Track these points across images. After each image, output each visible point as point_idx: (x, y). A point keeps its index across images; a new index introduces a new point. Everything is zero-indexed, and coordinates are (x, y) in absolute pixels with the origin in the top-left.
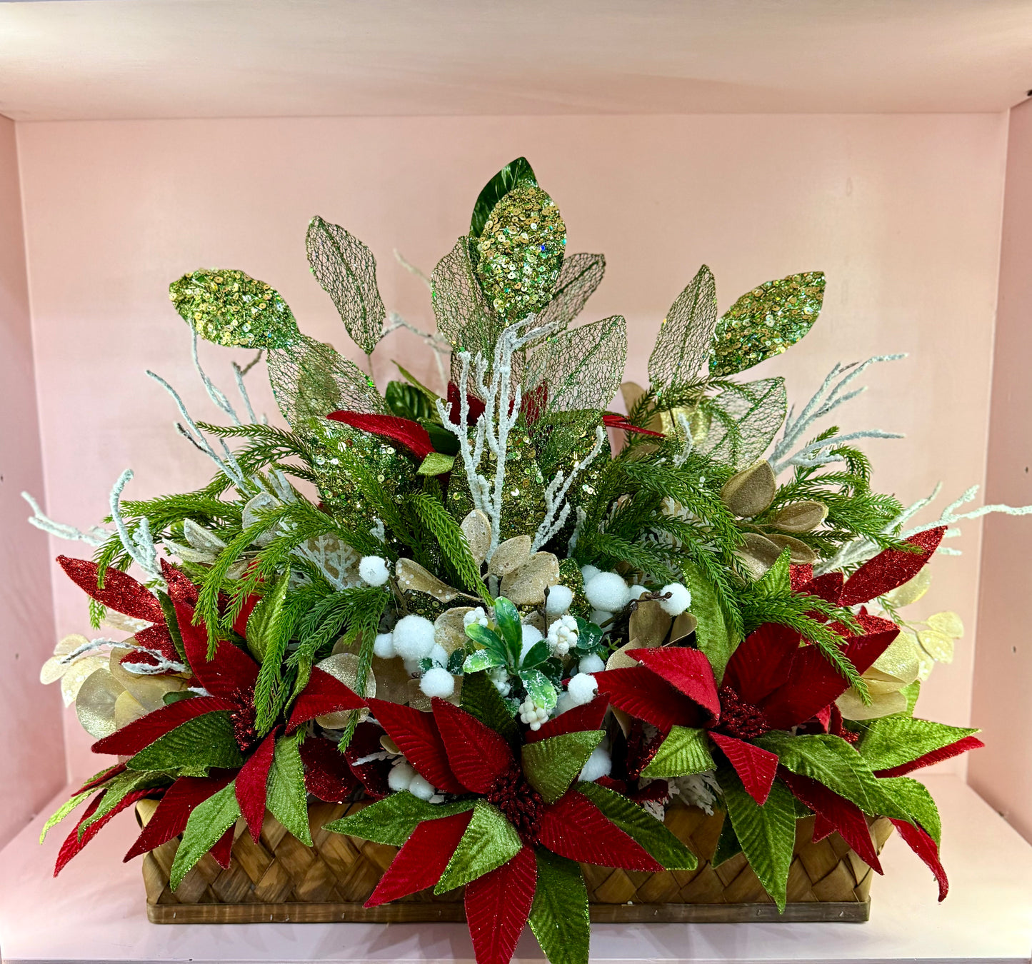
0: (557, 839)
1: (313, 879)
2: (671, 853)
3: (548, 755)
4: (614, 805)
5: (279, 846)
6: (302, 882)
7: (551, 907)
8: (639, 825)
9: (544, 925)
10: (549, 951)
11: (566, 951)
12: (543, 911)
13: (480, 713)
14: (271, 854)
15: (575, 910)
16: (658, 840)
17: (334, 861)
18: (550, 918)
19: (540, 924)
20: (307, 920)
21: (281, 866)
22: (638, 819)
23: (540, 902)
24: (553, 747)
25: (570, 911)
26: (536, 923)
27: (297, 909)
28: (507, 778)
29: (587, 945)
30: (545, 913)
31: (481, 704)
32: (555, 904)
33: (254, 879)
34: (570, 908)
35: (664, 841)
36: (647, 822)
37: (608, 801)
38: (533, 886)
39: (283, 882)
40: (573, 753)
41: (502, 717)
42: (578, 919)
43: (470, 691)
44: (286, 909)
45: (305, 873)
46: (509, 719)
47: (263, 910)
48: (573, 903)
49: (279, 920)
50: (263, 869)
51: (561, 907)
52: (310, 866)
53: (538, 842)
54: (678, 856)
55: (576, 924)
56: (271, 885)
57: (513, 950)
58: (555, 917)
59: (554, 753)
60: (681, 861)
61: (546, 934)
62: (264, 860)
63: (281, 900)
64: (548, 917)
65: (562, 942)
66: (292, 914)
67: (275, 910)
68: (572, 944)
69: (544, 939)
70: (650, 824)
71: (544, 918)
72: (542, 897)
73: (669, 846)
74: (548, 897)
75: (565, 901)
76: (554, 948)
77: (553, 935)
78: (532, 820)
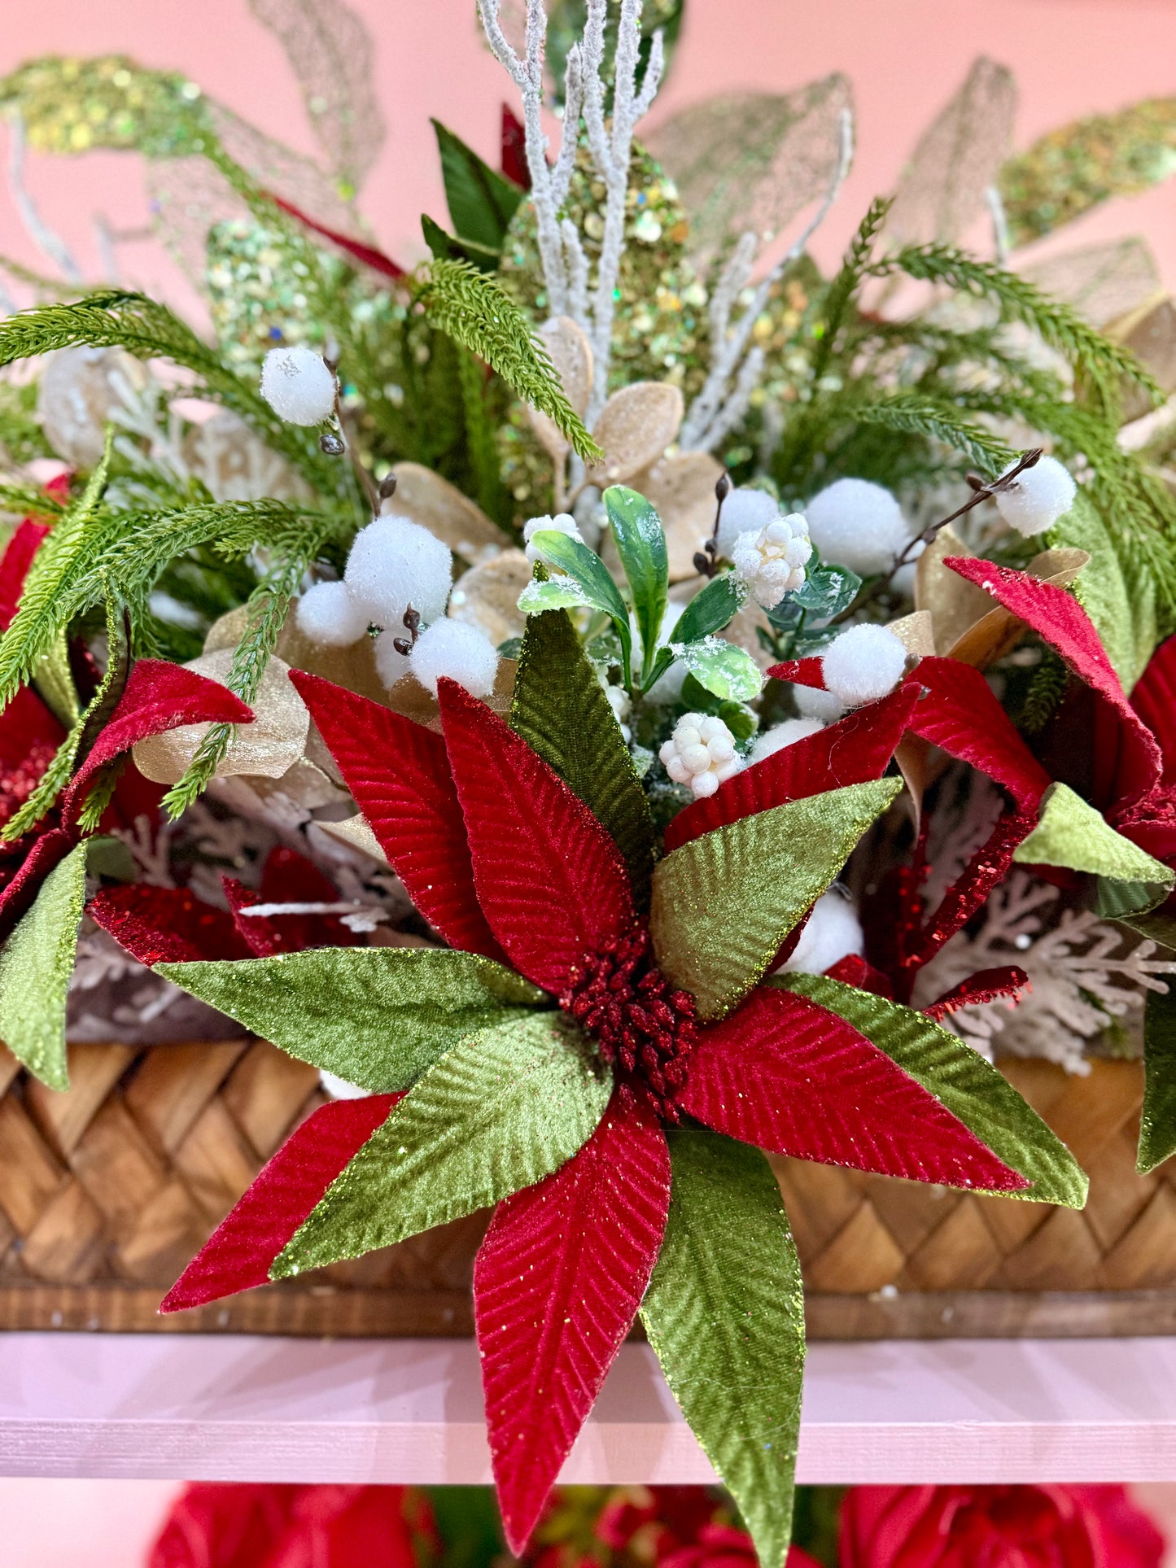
0: (731, 1100)
1: (157, 1226)
2: (1028, 1158)
3: (727, 872)
4: (879, 1028)
5: (80, 1144)
6: (133, 1232)
7: (702, 1280)
8: (950, 1079)
9: (679, 1322)
10: (690, 1397)
11: (737, 1400)
12: (679, 1287)
13: (558, 759)
14: (60, 1162)
15: (767, 1292)
16: (995, 1120)
17: (207, 1185)
18: (698, 1305)
19: (668, 1319)
20: (140, 1325)
21: (85, 1196)
22: (945, 1061)
23: (672, 1264)
24: (743, 844)
25: (751, 1294)
26: (658, 1315)
27: (118, 1299)
28: (612, 957)
29: (794, 1389)
30: (686, 1293)
31: (564, 732)
32: (714, 1272)
33: (21, 1222)
34: (754, 1285)
35: (1010, 1127)
36: (968, 1071)
37: (864, 1017)
38: (656, 1219)
39: (88, 1231)
40: (800, 857)
41: (613, 774)
42: (770, 1316)
43: (536, 689)
44: (92, 1298)
45: (139, 1209)
46: (630, 780)
47: (39, 1299)
48: (759, 1275)
49: (76, 1324)
50: (43, 1200)
51: (728, 1281)
52: (151, 1197)
53: (680, 1110)
54: (1044, 1167)
55: (767, 1327)
56: (59, 1243)
57: (593, 1393)
58: (709, 1305)
59: (745, 863)
60: (1054, 1180)
61: (684, 1350)
62: (45, 1176)
63: (82, 1275)
64: (690, 1304)
65: (728, 1374)
66: (104, 1311)
67: (66, 1300)
68: (754, 1381)
69: (677, 1362)
70: (975, 1079)
71: (682, 1304)
72: (678, 1251)
73: (1022, 1139)
74: (695, 1254)
75: (740, 1266)
76: (703, 1388)
77: (704, 1352)
78: (664, 1056)
